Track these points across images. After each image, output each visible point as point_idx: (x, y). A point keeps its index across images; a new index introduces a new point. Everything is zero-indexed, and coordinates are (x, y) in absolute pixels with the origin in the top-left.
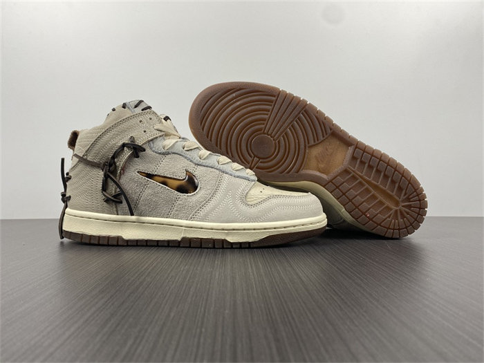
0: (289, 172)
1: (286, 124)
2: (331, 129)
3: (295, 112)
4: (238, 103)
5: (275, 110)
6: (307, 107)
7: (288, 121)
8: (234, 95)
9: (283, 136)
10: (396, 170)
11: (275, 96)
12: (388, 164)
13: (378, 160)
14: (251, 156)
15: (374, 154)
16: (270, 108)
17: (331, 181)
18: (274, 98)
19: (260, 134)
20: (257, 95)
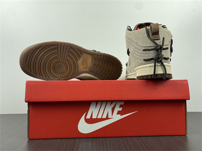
0: (74, 74)
1: (66, 56)
2: (83, 51)
3: (68, 49)
4: (42, 54)
5: (59, 51)
6: (71, 46)
7: (66, 54)
8: (38, 51)
9: (67, 61)
10: (110, 58)
11: (56, 45)
12: (104, 56)
13: (103, 57)
14: (57, 74)
15: (98, 54)
16: (57, 51)
17: (90, 71)
18: (57, 46)
19: (57, 63)
20: (49, 47)
